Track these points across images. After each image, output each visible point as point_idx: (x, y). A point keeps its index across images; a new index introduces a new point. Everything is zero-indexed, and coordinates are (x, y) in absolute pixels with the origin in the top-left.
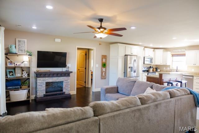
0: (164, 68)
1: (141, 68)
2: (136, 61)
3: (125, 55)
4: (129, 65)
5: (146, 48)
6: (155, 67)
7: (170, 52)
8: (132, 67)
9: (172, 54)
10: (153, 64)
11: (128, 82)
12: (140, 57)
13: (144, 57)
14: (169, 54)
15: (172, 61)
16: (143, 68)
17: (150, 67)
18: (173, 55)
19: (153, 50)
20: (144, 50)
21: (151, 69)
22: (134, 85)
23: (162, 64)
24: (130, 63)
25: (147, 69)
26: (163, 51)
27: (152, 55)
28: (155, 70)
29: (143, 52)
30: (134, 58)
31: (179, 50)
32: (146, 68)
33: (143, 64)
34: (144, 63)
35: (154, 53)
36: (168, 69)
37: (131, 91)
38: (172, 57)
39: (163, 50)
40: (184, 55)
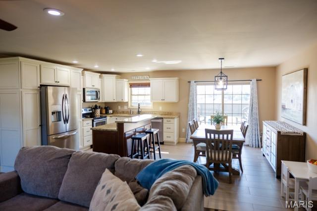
0: (119, 107)
1: (80, 110)
2: (68, 97)
3: (41, 85)
4: (51, 108)
5: (86, 72)
6: (103, 106)
7: (127, 80)
8: (59, 112)
9: (130, 84)
10: (100, 101)
11: (50, 161)
12: (76, 89)
13: (84, 89)
14: (126, 83)
15: (131, 95)
16: (83, 110)
17: (96, 107)
18: (132, 86)
19: (100, 76)
20: (83, 74)
21: (98, 111)
22: (67, 166)
23: (115, 101)
24: (55, 103)
25: (91, 112)
26: (116, 79)
27: (98, 86)
28: (104, 111)
29: (82, 80)
30: (62, 92)
31: (140, 77)
32: (88, 109)
33: (82, 102)
34: (84, 101)
35: (102, 80)
36: (126, 108)
37: (61, 184)
38: (130, 89)
39: (116, 77)
40: (148, 85)
